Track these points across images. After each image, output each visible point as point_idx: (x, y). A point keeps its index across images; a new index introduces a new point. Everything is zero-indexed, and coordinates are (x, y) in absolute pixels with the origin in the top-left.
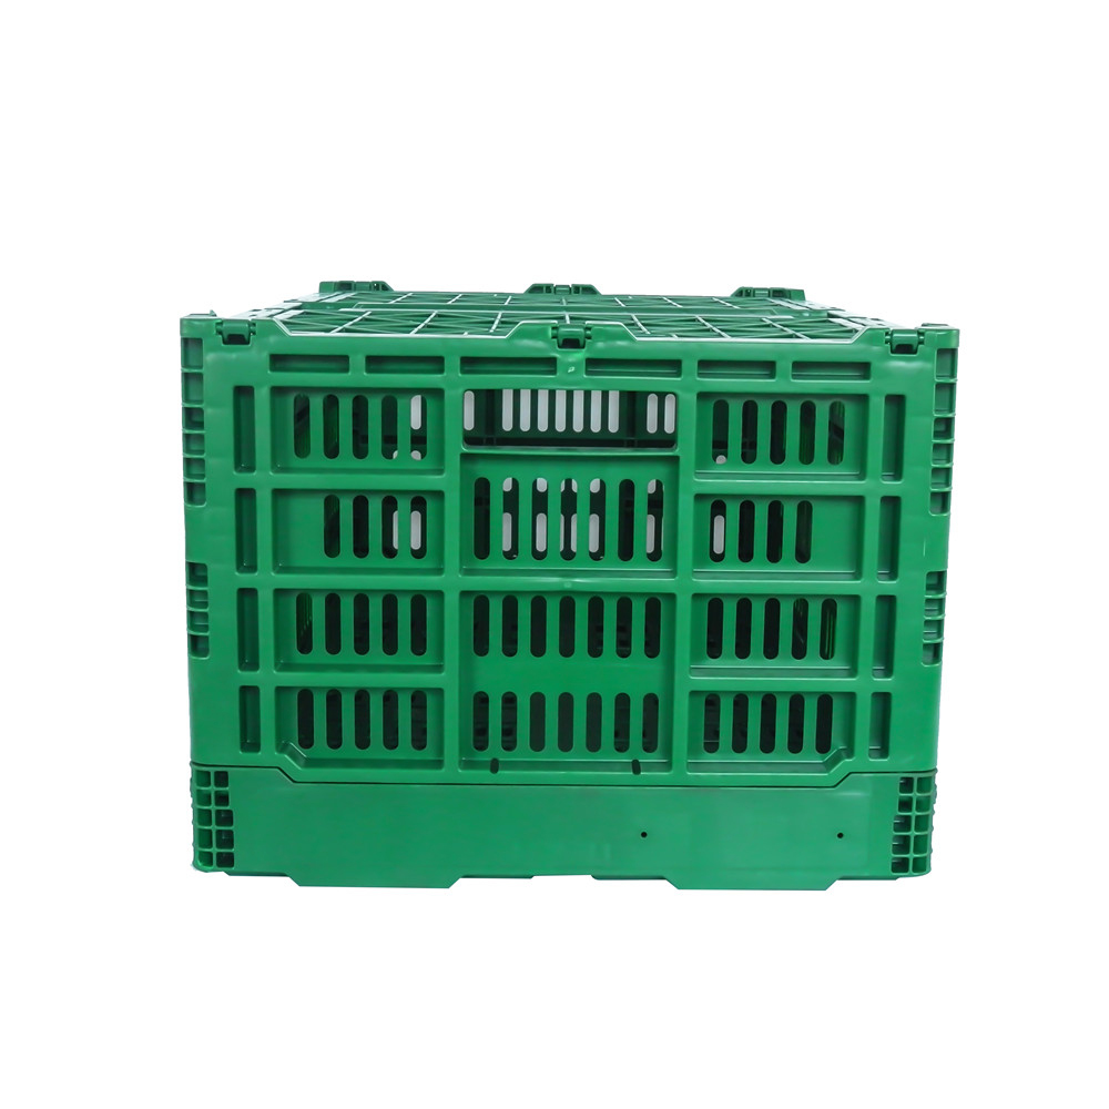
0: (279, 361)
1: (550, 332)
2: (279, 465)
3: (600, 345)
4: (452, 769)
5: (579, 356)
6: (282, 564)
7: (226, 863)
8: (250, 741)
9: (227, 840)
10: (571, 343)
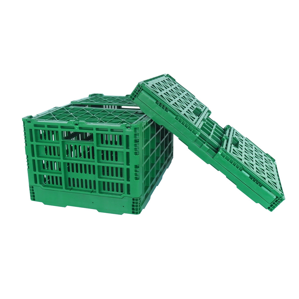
0: (35, 125)
1: (73, 123)
2: (37, 141)
3: (80, 125)
4: (64, 189)
5: (78, 126)
6: (38, 156)
7: (34, 200)
8: (36, 182)
9: (34, 196)
10: (77, 125)
